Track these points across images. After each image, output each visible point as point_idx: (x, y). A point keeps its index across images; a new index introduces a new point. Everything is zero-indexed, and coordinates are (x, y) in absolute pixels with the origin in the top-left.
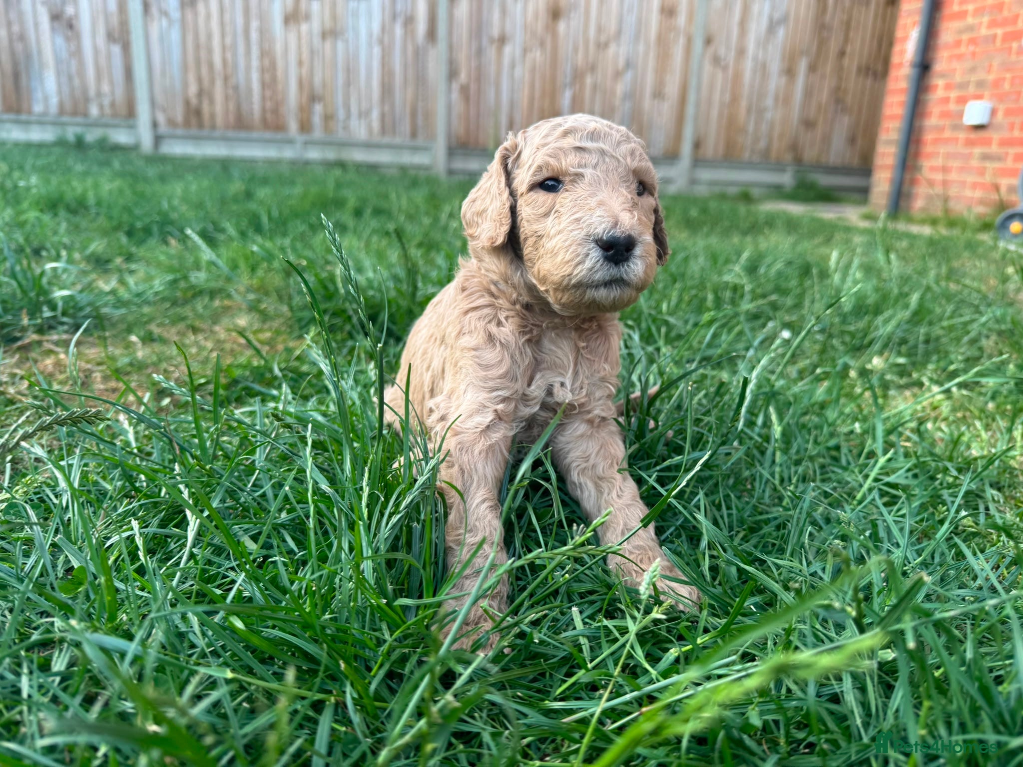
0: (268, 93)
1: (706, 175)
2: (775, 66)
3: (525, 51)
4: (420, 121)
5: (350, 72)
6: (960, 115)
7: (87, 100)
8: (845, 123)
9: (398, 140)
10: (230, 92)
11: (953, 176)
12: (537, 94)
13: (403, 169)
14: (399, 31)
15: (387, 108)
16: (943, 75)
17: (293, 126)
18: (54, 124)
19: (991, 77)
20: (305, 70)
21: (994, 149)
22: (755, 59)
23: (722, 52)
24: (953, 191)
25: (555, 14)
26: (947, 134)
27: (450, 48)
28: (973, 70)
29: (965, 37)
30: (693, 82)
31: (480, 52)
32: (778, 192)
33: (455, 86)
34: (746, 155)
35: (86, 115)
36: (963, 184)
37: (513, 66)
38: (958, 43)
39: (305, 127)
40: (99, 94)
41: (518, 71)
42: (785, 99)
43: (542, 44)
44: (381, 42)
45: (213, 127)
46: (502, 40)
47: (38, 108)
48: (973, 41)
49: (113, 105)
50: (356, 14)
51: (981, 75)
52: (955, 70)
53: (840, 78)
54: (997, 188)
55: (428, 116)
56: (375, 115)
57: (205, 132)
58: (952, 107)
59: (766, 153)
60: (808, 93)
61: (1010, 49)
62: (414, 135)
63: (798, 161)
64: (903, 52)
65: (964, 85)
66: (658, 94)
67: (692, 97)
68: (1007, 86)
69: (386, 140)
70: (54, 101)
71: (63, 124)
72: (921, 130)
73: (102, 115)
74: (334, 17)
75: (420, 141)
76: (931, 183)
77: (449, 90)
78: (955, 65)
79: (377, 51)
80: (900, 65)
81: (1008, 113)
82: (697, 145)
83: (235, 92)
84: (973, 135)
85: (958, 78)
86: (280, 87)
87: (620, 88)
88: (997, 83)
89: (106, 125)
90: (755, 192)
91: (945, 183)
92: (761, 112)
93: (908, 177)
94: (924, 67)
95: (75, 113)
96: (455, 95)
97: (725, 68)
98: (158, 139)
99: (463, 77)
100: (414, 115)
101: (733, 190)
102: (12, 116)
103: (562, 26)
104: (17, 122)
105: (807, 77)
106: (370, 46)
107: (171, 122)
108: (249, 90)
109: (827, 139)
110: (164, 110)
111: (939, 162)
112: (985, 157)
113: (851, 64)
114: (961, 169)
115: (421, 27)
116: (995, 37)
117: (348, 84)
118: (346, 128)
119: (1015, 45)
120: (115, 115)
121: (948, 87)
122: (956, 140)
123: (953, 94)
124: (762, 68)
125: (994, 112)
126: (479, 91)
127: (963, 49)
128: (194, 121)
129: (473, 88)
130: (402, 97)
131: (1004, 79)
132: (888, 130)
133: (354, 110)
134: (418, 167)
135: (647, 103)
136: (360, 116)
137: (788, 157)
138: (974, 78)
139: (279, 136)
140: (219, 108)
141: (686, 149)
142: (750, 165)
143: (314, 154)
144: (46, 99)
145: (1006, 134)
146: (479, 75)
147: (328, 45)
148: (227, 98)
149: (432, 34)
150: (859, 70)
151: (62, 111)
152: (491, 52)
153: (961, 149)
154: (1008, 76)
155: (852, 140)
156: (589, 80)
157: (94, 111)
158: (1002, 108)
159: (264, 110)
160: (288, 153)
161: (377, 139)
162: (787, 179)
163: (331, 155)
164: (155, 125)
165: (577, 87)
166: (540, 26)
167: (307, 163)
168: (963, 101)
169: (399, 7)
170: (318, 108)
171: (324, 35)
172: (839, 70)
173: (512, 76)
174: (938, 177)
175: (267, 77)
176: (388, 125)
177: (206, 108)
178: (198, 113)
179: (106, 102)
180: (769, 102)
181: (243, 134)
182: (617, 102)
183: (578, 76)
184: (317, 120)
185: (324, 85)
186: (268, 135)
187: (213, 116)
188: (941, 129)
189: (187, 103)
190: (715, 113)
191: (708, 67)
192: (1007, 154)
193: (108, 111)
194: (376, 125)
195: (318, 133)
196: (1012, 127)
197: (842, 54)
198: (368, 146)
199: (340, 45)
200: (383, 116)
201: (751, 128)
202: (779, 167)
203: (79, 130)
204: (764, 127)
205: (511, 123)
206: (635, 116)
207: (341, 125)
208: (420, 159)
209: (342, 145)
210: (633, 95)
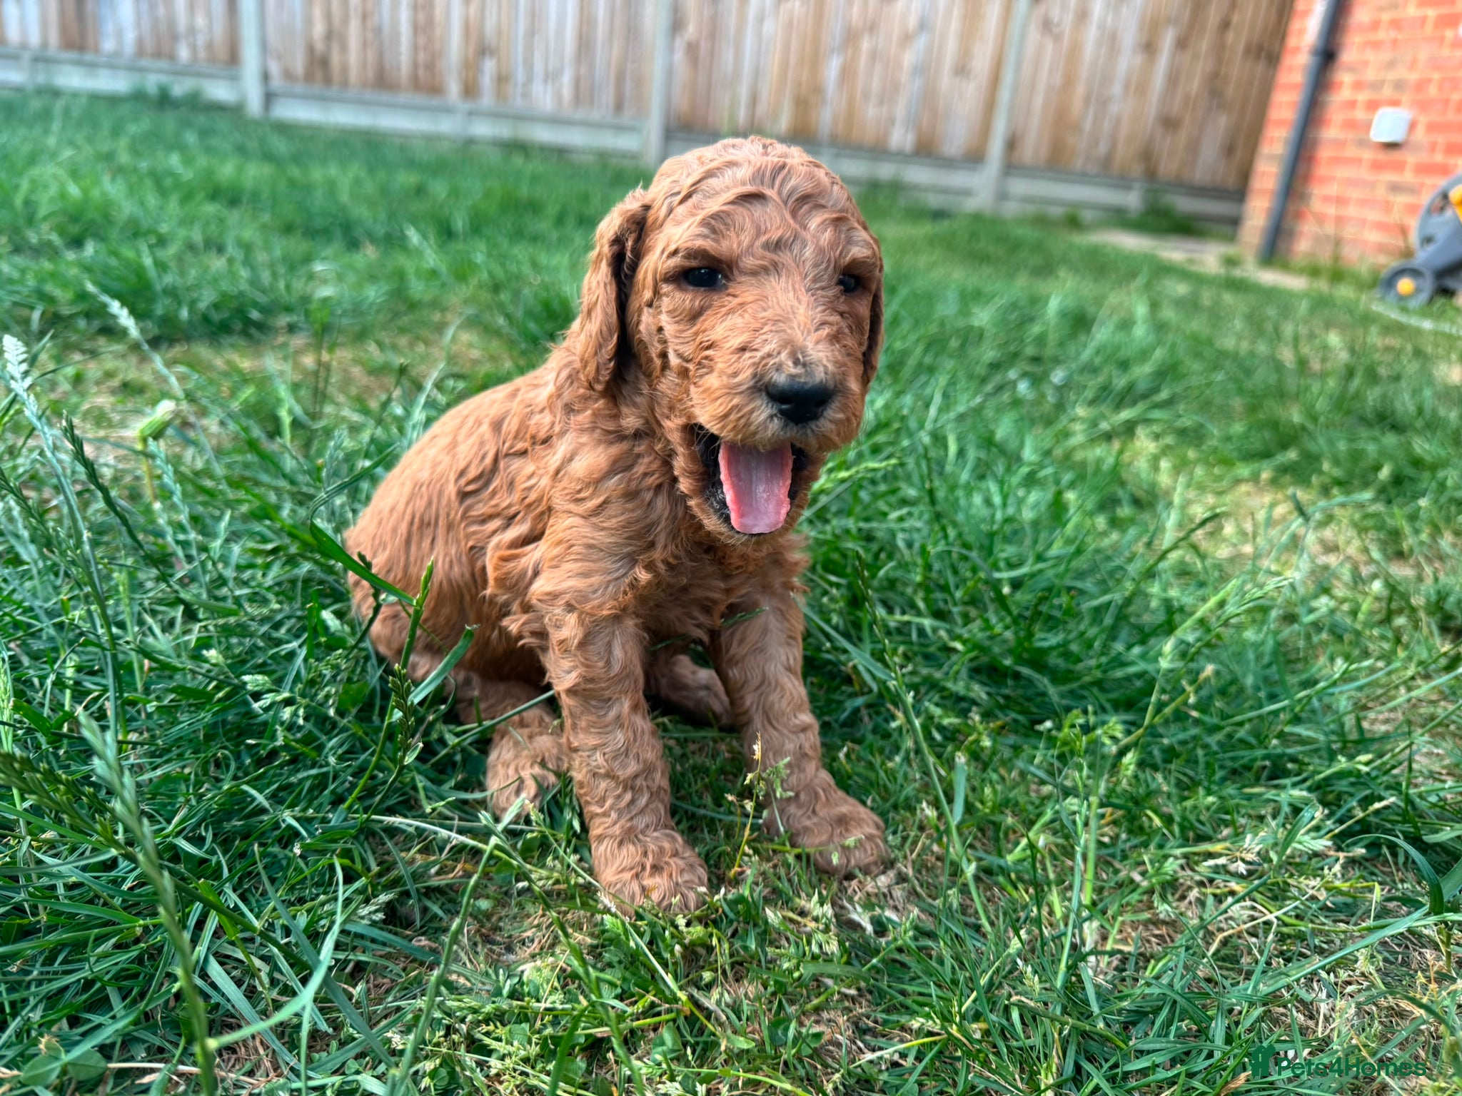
0: (422, 41)
1: (1019, 186)
2: (1129, 37)
4: (628, 90)
5: (535, 16)
6: (1368, 125)
7: (174, 37)
8: (1221, 123)
9: (596, 115)
10: (370, 36)
11: (1352, 211)
12: (793, 61)
13: (603, 156)
15: (583, 70)
16: (1352, 69)
17: (454, 88)
18: (131, 68)
19: (1413, 77)
20: (473, 10)
21: (1408, 177)
22: (1102, 26)
23: (1055, 14)
24: (1349, 232)
26: (1350, 152)
28: (1391, 64)
29: (1386, 17)
30: (1011, 56)
32: (1120, 219)
33: (680, 44)
34: (1079, 163)
35: (172, 57)
36: (1363, 222)
37: (761, 20)
38: (1375, 25)
39: (470, 90)
40: (192, 30)
41: (769, 27)
42: (1139, 87)
45: (345, 83)
47: (108, 45)
48: (1396, 24)
49: (210, 46)
51: (1401, 73)
52: (1366, 63)
53: (1219, 61)
54: (1404, 231)
55: (640, 82)
56: (567, 79)
57: (334, 91)
58: (1360, 114)
59: (1107, 161)
60: (1173, 79)
61: (1442, 39)
62: (619, 107)
63: (1151, 174)
64: (1302, 31)
65: (1377, 85)
66: (962, 70)
67: (1008, 77)
68: (1433, 91)
69: (580, 114)
70: (130, 37)
71: (142, 70)
72: (1315, 143)
73: (194, 58)
75: (627, 117)
76: (1321, 219)
77: (671, 49)
78: (1370, 55)
80: (1297, 50)
81: (1432, 128)
82: (1012, 144)
83: (377, 38)
84: (1383, 156)
85: (1370, 75)
86: (438, 31)
87: (909, 58)
88: (1421, 85)
89: (199, 75)
90: (1087, 216)
91: (1340, 220)
92: (1104, 103)
93: (1291, 208)
94: (1327, 55)
95: (158, 55)
96: (679, 56)
97: (1058, 38)
98: (269, 98)
99: (691, 31)
100: (620, 80)
101: (1056, 212)
102: (72, 55)
104: (79, 63)
105: (1173, 56)
107: (288, 75)
108: (396, 34)
109: (1193, 147)
110: (279, 57)
111: (1333, 190)
112: (1395, 188)
113: (1237, 40)
114: (1363, 202)
116: (1424, 20)
117: (532, 33)
118: (526, 95)
119: (1449, 34)
120: (212, 60)
121: (1358, 86)
122: (1358, 161)
123: (1362, 97)
124: (1111, 40)
125: (1412, 126)
126: (712, 52)
127: (1382, 35)
128: (319, 74)
129: (704, 46)
130: (606, 54)
131: (1429, 81)
132: (1272, 139)
133: (538, 67)
134: (624, 155)
135: (946, 81)
136: (546, 80)
137: (1137, 170)
138: (1391, 76)
139: (435, 102)
140: (353, 57)
141: (996, 148)
142: (1083, 178)
143: (483, 129)
144: (119, 34)
145: (1423, 157)
146: (714, 30)
148: (365, 45)
150: (1248, 50)
151: (140, 51)
153: (1364, 174)
154: (1436, 76)
155: (1229, 150)
156: (866, 45)
157: (184, 53)
158: (1423, 120)
159: (415, 65)
160: (447, 126)
161: (568, 110)
162: (1132, 200)
163: (504, 131)
164: (266, 77)
165: (850, 52)
167: (470, 142)
168: (1373, 106)
170: (489, 66)
172: (1220, 48)
173: (759, 34)
174: (1331, 210)
175: (421, 17)
176: (583, 93)
177: (335, 59)
178: (324, 62)
179: (201, 40)
180: (1117, 89)
181: (385, 97)
182: (904, 77)
183: (851, 38)
184: (487, 81)
185: (499, 33)
186: (420, 99)
187: (345, 69)
188: (1341, 144)
189: (310, 49)
190: (1039, 101)
191: (1034, 34)
192: (1422, 185)
193: (202, 54)
194: (567, 92)
195: (487, 100)
196: (1433, 147)
197: (1225, 25)
198: (555, 120)
200: (577, 82)
201: (1088, 125)
202: (1123, 182)
203: (163, 79)
204: (1107, 126)
205: (754, 100)
206: (929, 97)
207: (519, 89)
208: (626, 142)
209: (520, 118)
210: (926, 69)
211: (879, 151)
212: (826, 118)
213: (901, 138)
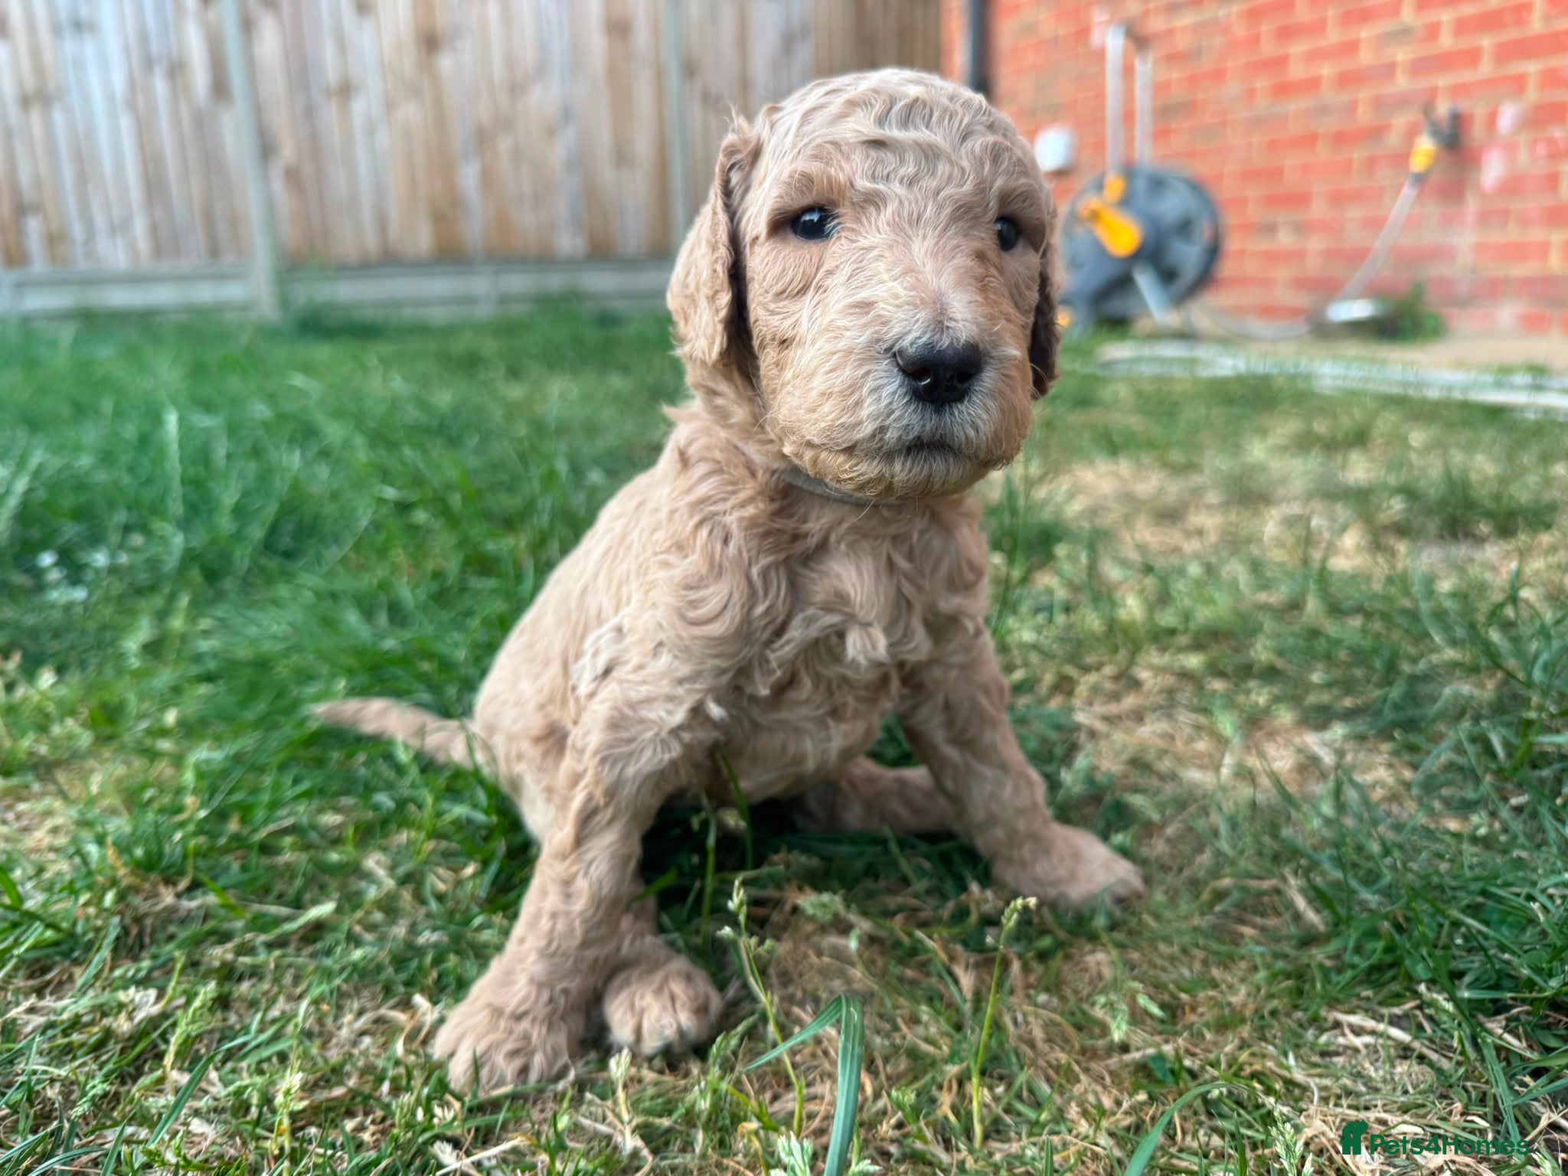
3: (390, 105)
4: (222, 230)
5: (83, 160)
9: (186, 265)
14: (160, 86)
15: (159, 215)
19: (1061, 100)
23: (714, 85)
25: (430, 42)
27: (258, 109)
28: (1041, 89)
30: (675, 137)
31: (310, 112)
33: (277, 172)
37: (371, 131)
39: (14, 257)
41: (383, 139)
43: (415, 92)
44: (131, 105)
46: (346, 91)
50: (79, 64)
51: (1050, 97)
55: (234, 220)
56: (140, 227)
61: (1077, 57)
62: (214, 252)
66: (622, 157)
67: (677, 162)
69: (165, 266)
74: (39, 69)
75: (225, 263)
77: (265, 179)
79: (125, 122)
87: (558, 152)
88: (1071, 107)
96: (278, 185)
99: (287, 152)
100: (209, 219)
103: (445, 63)
106: (112, 114)
115: (200, 78)
117: (82, 180)
118: (90, 253)
126: (319, 175)
129: (307, 170)
130: (183, 193)
133: (100, 221)
135: (607, 173)
136: (112, 233)
143: (37, 302)
146: (315, 147)
147: (35, 117)
149: (220, 88)
152: (329, 113)
156: (504, 145)
158: (1087, 140)
161: (147, 264)
163: (65, 300)
165: (486, 155)
166: (408, 63)
167: (27, 318)
169: (155, 47)
170: (34, 226)
171: (25, 102)
173: (372, 148)
176: (164, 242)
182: (556, 176)
183: (484, 139)
184: (35, 244)
185: (38, 183)
194: (143, 244)
195: (39, 266)
198: (132, 279)
199: (58, 117)
200: (154, 229)
205: (382, 225)
206: (591, 196)
207: (80, 250)
208: (233, 292)
209: (88, 281)
210: (580, 161)
211: (544, 259)
212: (474, 230)
213: (568, 242)
